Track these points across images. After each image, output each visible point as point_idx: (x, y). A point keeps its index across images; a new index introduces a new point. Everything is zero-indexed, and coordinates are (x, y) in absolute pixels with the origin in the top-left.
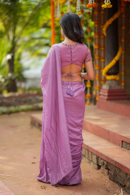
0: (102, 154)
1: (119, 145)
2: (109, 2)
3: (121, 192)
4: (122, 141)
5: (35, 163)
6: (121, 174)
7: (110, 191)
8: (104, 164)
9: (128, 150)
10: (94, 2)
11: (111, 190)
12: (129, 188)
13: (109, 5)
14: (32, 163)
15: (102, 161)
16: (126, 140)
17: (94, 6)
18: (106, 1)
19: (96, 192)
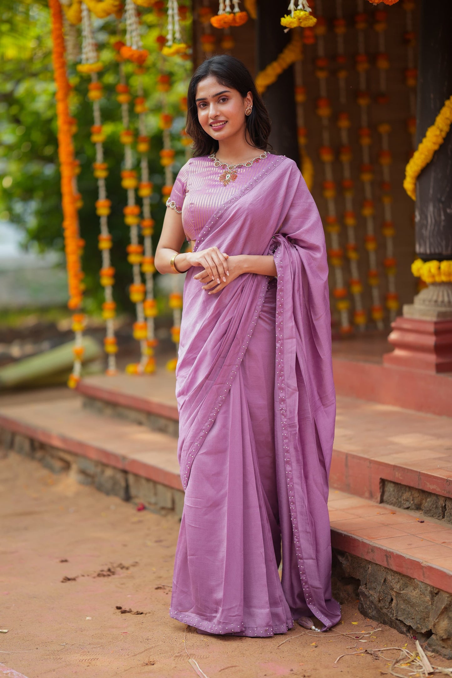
1: (371, 496)
2: (304, 7)
3: (417, 655)
4: (383, 482)
5: (74, 579)
6: (413, 594)
7: (379, 654)
9: (406, 510)
10: (237, 9)
11: (382, 652)
12: (448, 639)
13: (306, 19)
14: (61, 579)
16: (398, 477)
17: (238, 20)
18: (296, 5)
19: (335, 661)
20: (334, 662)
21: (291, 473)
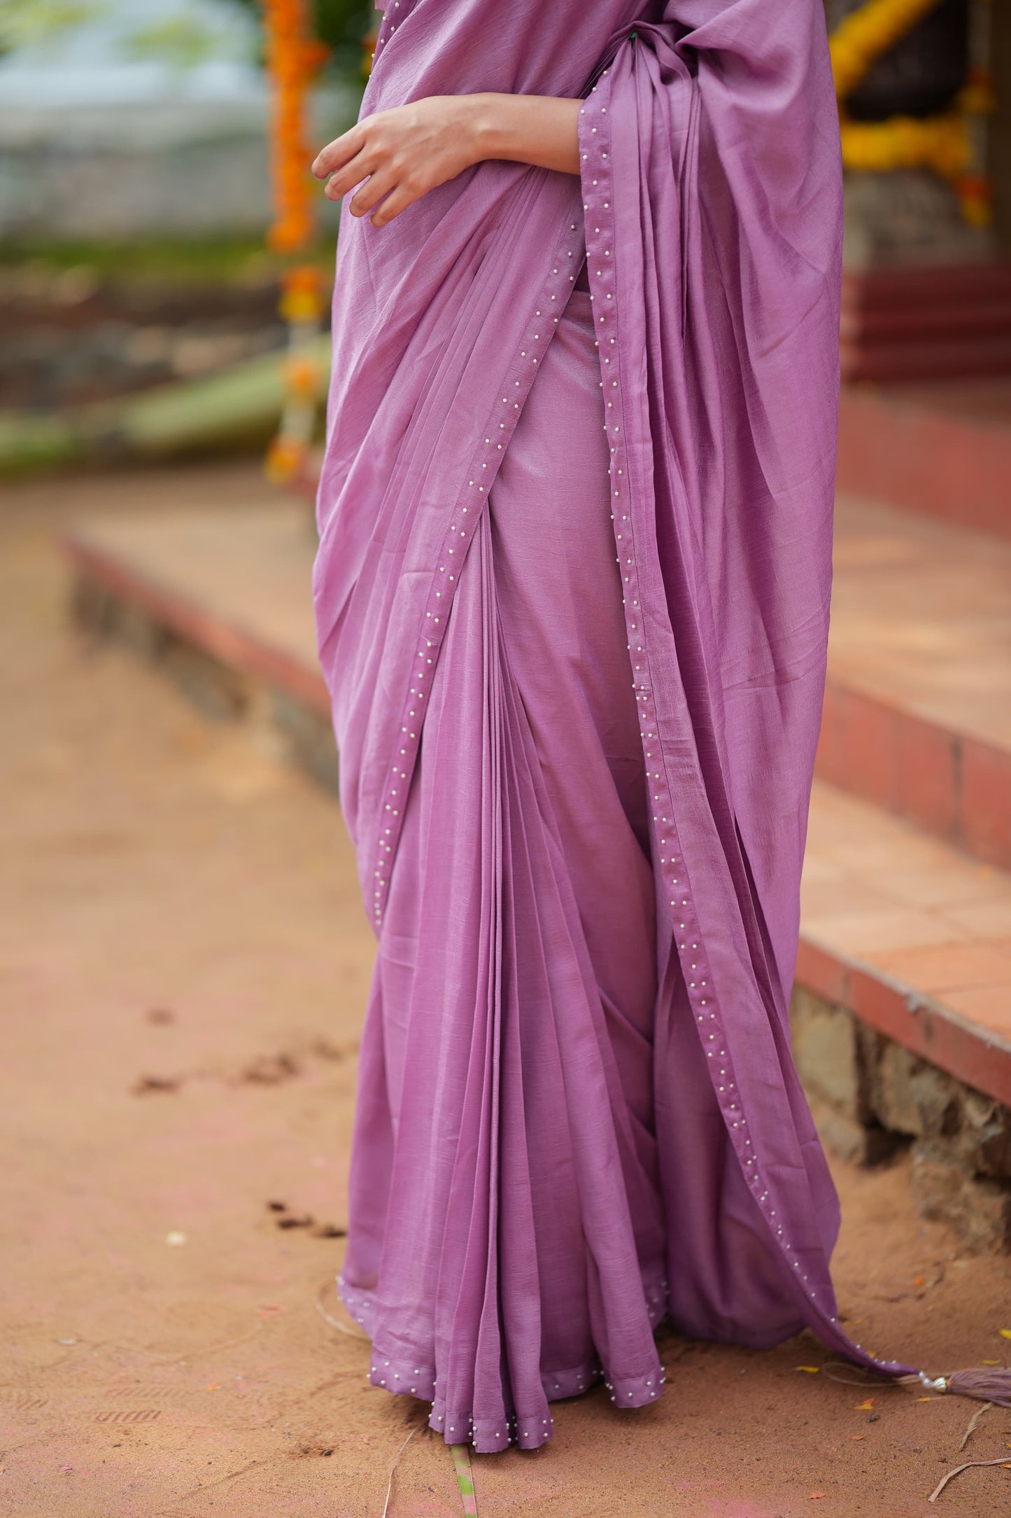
0: (928, 1021)
8: (951, 1123)
15: (927, 1088)
19: (933, 1491)
20: (929, 1496)
21: (690, 903)
